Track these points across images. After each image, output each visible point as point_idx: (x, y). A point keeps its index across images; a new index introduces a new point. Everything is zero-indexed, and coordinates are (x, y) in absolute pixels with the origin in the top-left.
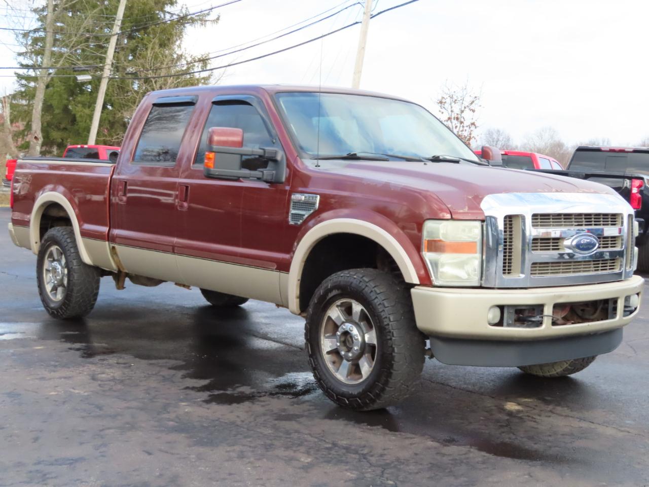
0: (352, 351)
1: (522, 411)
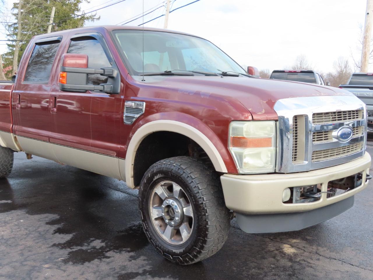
0: (174, 220)
1: (297, 254)
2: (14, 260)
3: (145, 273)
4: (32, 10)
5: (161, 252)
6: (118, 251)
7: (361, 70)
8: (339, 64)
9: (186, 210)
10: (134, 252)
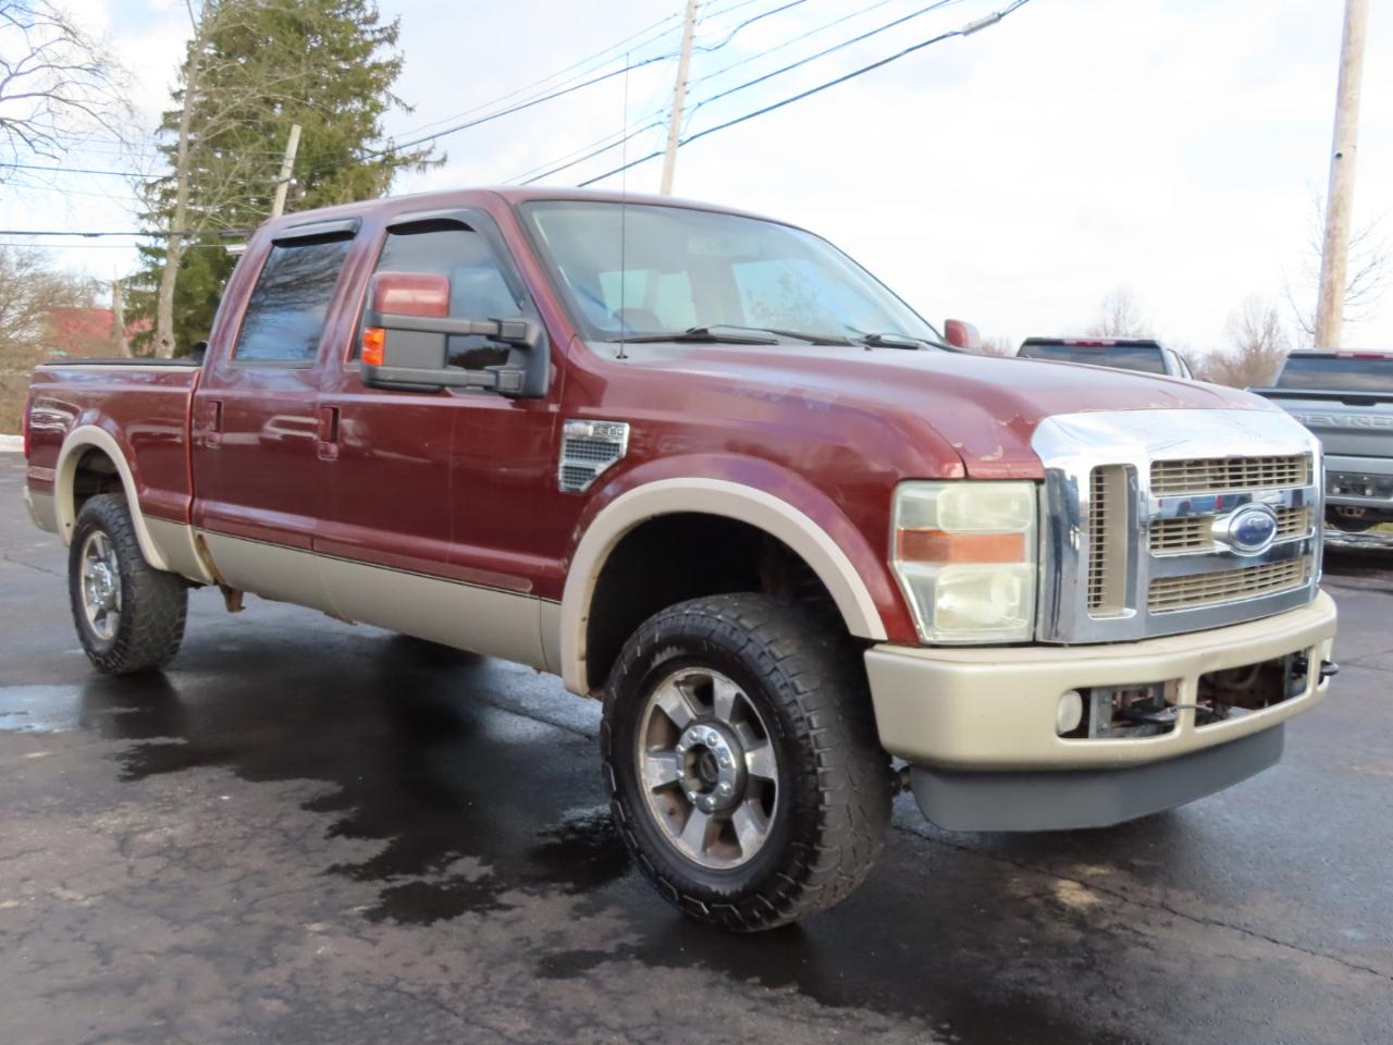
0: (715, 792)
1: (1102, 909)
2: (218, 908)
3: (622, 953)
4: (223, 135)
5: (672, 892)
6: (535, 890)
7: (1319, 340)
8: (1247, 321)
9: (753, 759)
10: (587, 894)
